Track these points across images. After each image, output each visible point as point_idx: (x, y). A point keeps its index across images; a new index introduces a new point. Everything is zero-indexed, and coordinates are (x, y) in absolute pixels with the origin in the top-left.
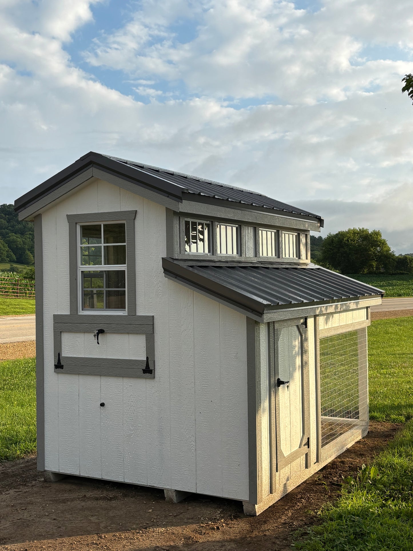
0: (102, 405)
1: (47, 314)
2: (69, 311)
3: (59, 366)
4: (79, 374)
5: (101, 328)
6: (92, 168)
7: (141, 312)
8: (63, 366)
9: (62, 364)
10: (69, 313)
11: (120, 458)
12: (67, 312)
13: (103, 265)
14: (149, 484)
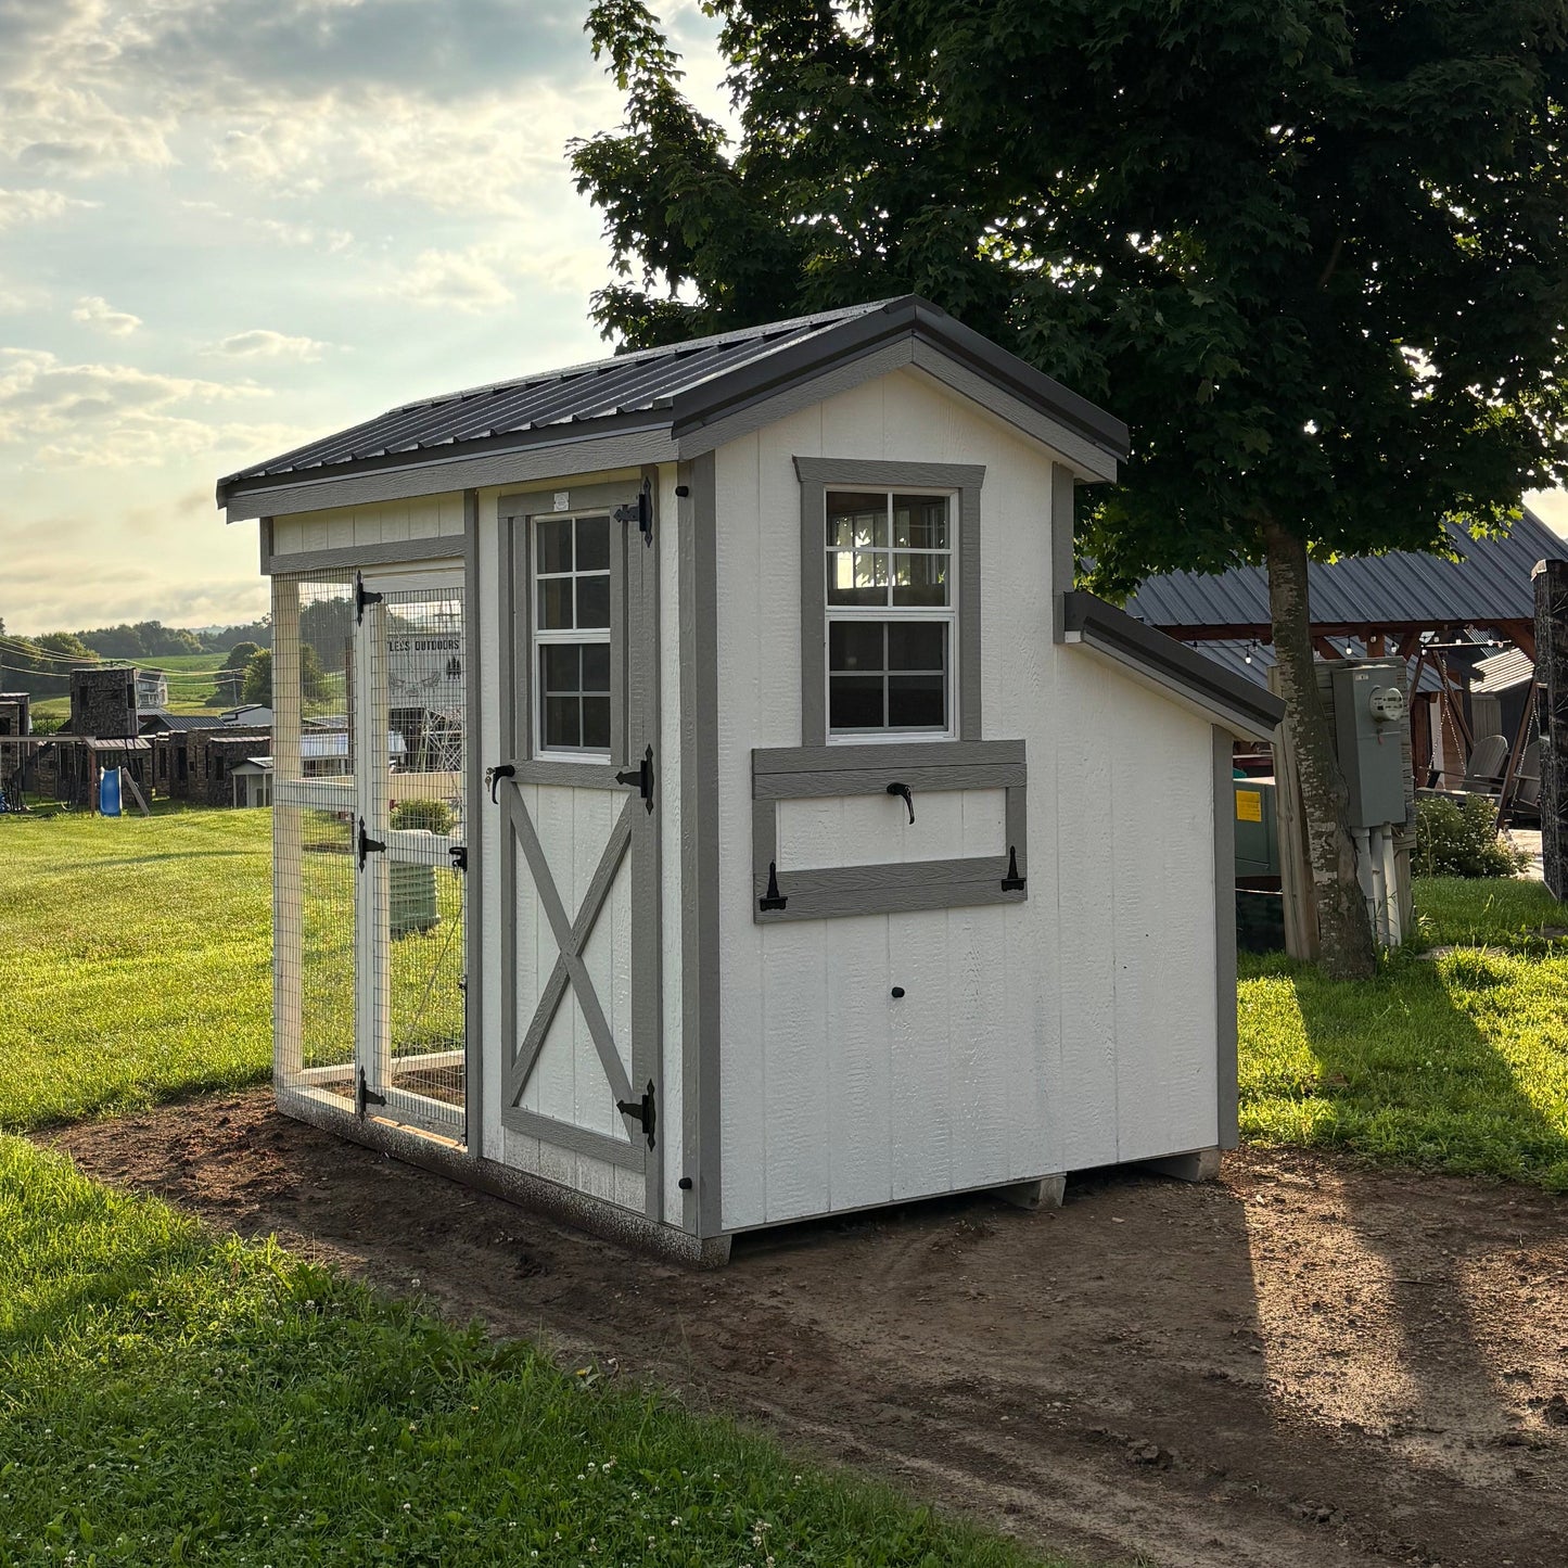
0: (898, 993)
1: (727, 749)
2: (799, 736)
3: (772, 900)
4: (827, 917)
5: (894, 781)
6: (911, 339)
7: (993, 730)
8: (785, 899)
9: (781, 894)
10: (798, 744)
11: (942, 1129)
12: (792, 739)
13: (890, 607)
14: (1012, 1177)
